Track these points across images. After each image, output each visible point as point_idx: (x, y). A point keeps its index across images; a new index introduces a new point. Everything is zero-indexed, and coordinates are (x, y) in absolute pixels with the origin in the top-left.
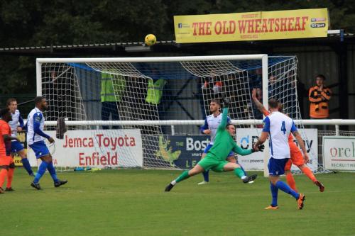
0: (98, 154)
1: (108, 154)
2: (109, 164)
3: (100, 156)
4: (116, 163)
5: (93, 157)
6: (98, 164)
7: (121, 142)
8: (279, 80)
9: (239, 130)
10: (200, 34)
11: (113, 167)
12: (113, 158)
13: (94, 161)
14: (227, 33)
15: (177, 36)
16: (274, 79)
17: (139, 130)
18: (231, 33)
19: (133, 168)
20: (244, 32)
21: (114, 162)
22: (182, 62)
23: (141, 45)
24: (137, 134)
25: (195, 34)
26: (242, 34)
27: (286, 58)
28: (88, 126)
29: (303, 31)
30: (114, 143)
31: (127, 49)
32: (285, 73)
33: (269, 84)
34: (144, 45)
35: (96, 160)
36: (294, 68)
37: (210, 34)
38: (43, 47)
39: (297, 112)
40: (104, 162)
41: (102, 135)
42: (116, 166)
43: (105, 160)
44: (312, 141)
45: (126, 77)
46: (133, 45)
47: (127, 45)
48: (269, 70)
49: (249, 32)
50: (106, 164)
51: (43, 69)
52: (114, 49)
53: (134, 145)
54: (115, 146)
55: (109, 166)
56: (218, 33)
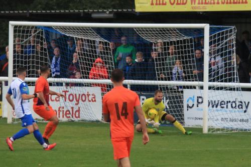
0: (63, 108)
1: (72, 108)
2: (72, 117)
3: (65, 110)
4: (79, 117)
5: (59, 110)
6: (63, 117)
7: (84, 97)
8: (220, 47)
9: (185, 91)
10: (157, 4)
11: (76, 120)
12: (76, 112)
13: (59, 114)
14: (180, 4)
15: (137, 5)
16: (215, 46)
17: (99, 88)
18: (183, 4)
19: (93, 121)
20: (195, 4)
21: (77, 116)
22: (135, 28)
23: (105, 12)
24: (97, 91)
25: (152, 4)
26: (193, 5)
27: (226, 28)
28: (54, 83)
29: (246, 4)
30: (78, 99)
31: (94, 16)
32: (225, 41)
33: (210, 50)
34: (108, 12)
35: (61, 113)
36: (233, 37)
37: (165, 4)
38: (20, 12)
39: (235, 76)
40: (68, 115)
41: (68, 91)
42: (79, 119)
43: (70, 113)
44: (249, 103)
45: (88, 40)
46: (98, 12)
47: (94, 12)
48: (211, 38)
49: (199, 3)
50: (69, 117)
51: (15, 31)
52: (82, 15)
53: (95, 101)
54: (78, 101)
55: (72, 119)
56: (172, 4)
